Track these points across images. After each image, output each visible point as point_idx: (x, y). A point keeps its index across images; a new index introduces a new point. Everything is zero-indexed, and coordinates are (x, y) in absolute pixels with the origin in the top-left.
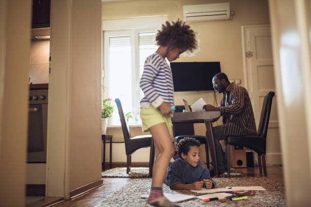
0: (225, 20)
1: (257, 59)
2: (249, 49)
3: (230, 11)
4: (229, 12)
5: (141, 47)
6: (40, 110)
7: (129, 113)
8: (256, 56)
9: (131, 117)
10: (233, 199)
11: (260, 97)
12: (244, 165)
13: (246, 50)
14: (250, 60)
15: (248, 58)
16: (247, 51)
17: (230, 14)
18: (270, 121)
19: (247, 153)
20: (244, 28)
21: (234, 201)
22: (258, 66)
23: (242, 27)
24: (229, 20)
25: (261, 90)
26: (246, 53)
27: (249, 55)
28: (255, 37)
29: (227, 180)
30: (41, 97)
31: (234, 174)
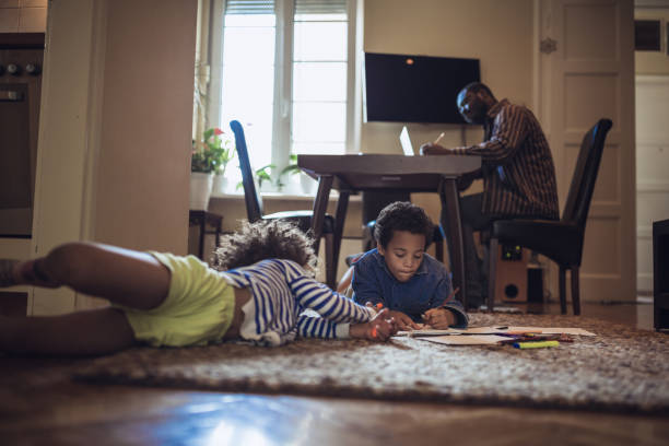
1: (565, 58)
2: (549, 34)
5: (297, 17)
6: (23, 97)
7: (263, 169)
8: (565, 51)
9: (268, 178)
10: (522, 345)
11: (567, 145)
12: (522, 295)
13: (540, 36)
14: (549, 59)
15: (544, 55)
16: (544, 39)
19: (530, 270)
21: (524, 349)
22: (567, 74)
25: (570, 130)
26: (542, 43)
27: (548, 47)
29: (489, 317)
30: (29, 68)
31: (503, 309)
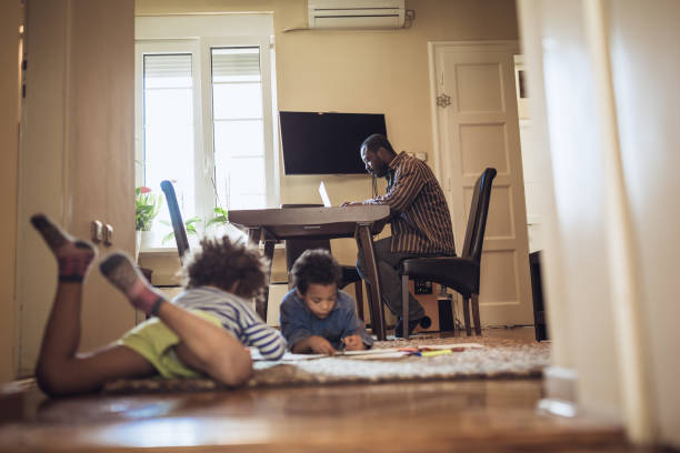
0: (395, 28)
1: (459, 110)
2: (443, 90)
3: (407, 11)
4: (403, 11)
5: (215, 79)
7: (190, 222)
8: (458, 105)
11: (466, 188)
13: (437, 91)
14: (445, 112)
15: (440, 107)
16: (440, 94)
17: (406, 14)
18: (486, 238)
19: (440, 302)
20: (434, 47)
22: (461, 126)
23: (430, 43)
24: (404, 27)
25: (468, 174)
26: (437, 98)
27: (443, 101)
28: (456, 65)
